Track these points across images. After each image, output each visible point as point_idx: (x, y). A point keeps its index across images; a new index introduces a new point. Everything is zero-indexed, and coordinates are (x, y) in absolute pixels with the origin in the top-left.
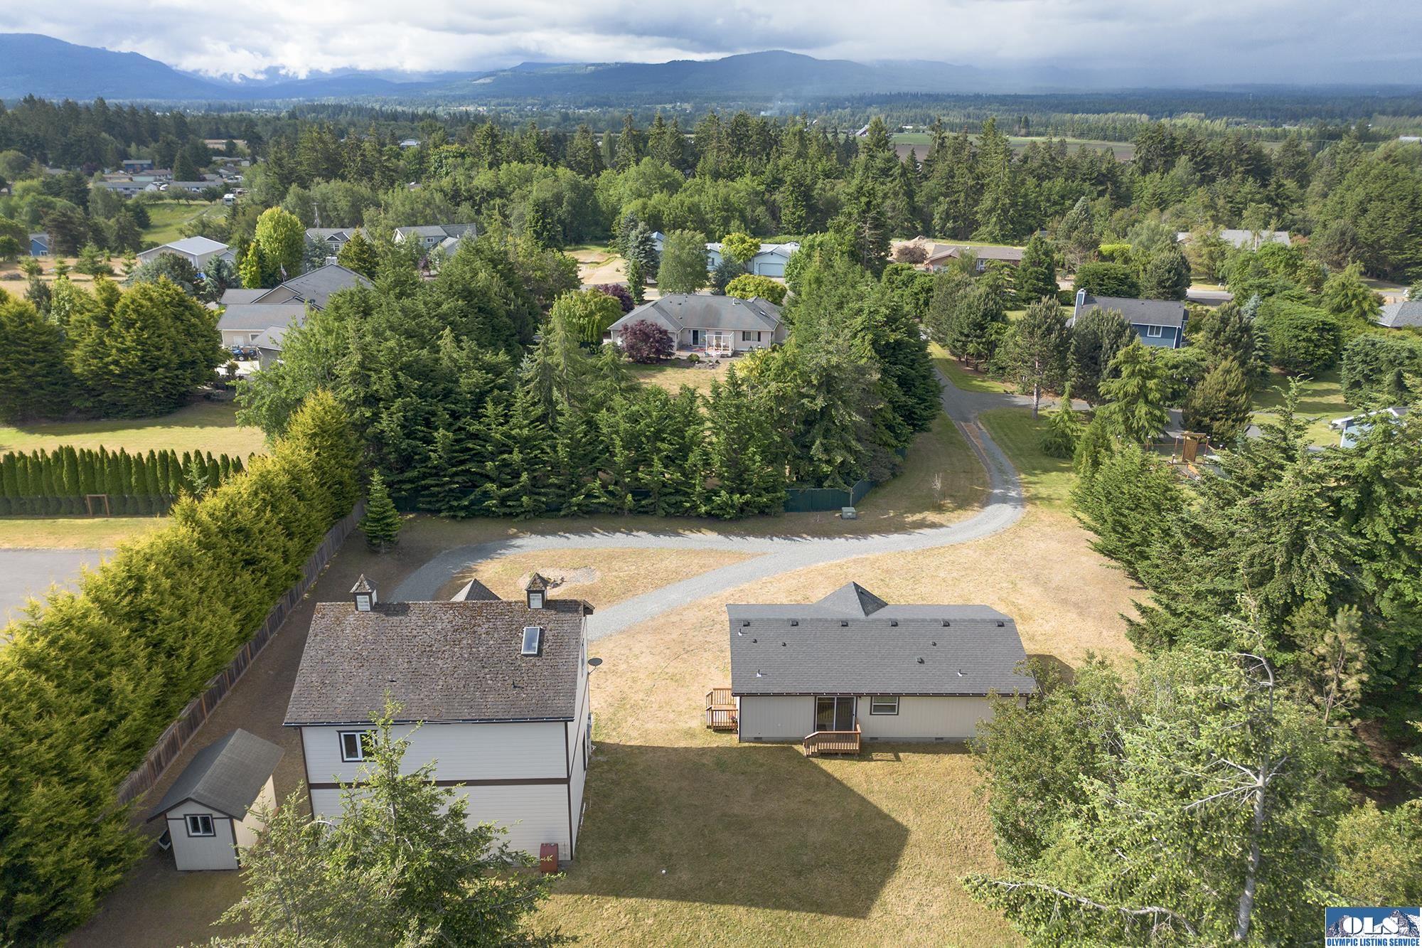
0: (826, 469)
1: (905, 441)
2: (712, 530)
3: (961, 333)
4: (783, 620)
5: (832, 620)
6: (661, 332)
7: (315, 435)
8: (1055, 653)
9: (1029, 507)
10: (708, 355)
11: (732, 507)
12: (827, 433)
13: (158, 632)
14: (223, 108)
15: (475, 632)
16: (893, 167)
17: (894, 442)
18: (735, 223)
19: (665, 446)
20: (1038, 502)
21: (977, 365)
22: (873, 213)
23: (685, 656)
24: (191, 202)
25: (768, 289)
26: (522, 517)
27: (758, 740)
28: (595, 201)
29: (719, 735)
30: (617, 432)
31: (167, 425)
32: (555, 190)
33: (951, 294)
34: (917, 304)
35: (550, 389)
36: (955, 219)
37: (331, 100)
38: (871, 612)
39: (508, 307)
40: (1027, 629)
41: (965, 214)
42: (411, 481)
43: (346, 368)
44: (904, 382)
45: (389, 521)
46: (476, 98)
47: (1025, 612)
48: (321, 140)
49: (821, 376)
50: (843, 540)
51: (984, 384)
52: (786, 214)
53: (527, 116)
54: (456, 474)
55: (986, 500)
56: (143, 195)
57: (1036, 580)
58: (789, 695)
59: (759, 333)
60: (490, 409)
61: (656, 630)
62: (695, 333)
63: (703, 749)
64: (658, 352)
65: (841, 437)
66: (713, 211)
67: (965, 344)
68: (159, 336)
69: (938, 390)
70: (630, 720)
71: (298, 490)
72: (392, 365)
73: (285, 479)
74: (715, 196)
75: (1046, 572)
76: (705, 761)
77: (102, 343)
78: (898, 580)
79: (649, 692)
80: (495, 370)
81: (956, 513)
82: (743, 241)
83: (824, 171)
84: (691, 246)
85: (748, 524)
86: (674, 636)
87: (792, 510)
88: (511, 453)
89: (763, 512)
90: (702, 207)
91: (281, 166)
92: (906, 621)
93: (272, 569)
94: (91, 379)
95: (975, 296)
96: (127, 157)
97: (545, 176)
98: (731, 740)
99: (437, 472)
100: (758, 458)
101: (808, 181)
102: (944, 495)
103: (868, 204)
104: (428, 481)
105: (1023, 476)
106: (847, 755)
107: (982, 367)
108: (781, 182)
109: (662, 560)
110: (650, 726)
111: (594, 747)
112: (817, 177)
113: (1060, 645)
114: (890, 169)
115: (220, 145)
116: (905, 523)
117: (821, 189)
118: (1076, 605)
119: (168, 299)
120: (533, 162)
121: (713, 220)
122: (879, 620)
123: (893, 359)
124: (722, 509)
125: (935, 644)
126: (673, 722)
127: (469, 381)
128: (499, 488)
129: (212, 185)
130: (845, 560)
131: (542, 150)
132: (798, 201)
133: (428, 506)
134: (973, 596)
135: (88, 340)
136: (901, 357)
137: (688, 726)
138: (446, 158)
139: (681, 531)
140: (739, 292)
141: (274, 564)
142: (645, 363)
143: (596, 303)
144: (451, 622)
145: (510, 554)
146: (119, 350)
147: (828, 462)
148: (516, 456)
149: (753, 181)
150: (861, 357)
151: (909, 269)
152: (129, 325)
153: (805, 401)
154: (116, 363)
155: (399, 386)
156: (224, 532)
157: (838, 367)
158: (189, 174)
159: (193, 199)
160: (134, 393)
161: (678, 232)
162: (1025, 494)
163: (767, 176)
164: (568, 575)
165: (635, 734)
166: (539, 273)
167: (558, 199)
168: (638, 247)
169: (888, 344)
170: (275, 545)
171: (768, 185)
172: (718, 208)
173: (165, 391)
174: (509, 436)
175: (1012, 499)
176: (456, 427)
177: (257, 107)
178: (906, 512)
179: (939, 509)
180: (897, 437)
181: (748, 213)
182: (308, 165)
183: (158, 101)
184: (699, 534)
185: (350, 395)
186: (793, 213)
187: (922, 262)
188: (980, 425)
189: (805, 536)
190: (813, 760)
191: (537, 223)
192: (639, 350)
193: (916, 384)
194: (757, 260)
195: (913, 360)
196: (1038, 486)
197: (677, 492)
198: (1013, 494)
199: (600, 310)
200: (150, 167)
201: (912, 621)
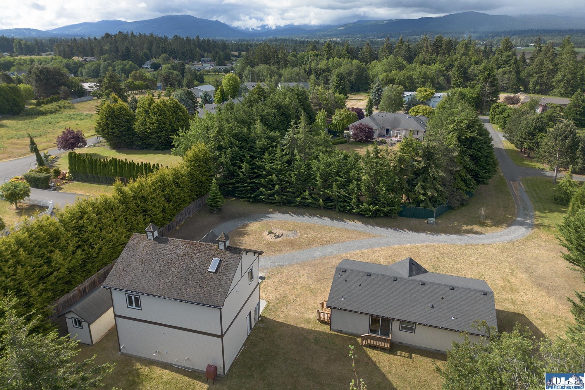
0: (422, 197)
1: (472, 188)
2: (360, 221)
3: (522, 137)
4: (363, 272)
5: (389, 276)
6: (369, 129)
7: (193, 161)
8: (525, 313)
9: (536, 230)
10: (392, 140)
11: (370, 211)
12: (425, 180)
13: (85, 236)
14: (244, 40)
15: (192, 257)
16: (511, 60)
17: (465, 188)
18: (428, 84)
19: (339, 179)
20: (542, 228)
21: (529, 154)
22: (491, 79)
23: (322, 281)
24: (220, 74)
25: (429, 112)
26: (276, 205)
27: (340, 331)
28: (367, 74)
29: (322, 325)
30: (319, 171)
31: (165, 154)
32: (350, 69)
33: (518, 117)
34: (505, 122)
35: (294, 149)
36: (541, 85)
37: (282, 37)
38: (414, 275)
39: (297, 114)
40: (513, 297)
41: (546, 82)
42: (233, 184)
43: (213, 133)
44: (474, 159)
45: (217, 200)
46: (336, 35)
47: (514, 287)
48: (264, 49)
49: (425, 152)
50: (424, 234)
51: (531, 164)
52: (453, 81)
53: (356, 42)
54: (251, 183)
55: (511, 223)
56: (203, 71)
57: (527, 270)
58: (355, 312)
59: (418, 132)
60: (266, 156)
61: (314, 265)
62: (388, 130)
63: (311, 330)
64: (367, 137)
65: (432, 183)
66: (418, 78)
67: (522, 143)
68: (165, 119)
69: (495, 164)
70: (283, 308)
71: (177, 183)
72: (230, 134)
73: (171, 177)
74: (420, 72)
75: (534, 266)
76: (309, 337)
77: (146, 120)
78: (446, 259)
79: (298, 296)
80: (273, 139)
81: (491, 228)
82: (426, 91)
83: (475, 61)
84: (396, 92)
85: (378, 220)
86: (322, 270)
87: (403, 216)
88: (272, 175)
89: (387, 215)
90: (414, 77)
91: (248, 60)
92: (430, 283)
93: (154, 215)
94: (141, 134)
95: (531, 119)
96: (203, 57)
97: (348, 63)
98: (326, 328)
99: (243, 181)
100: (384, 189)
101: (466, 66)
102: (487, 217)
103: (489, 74)
104: (239, 185)
105: (537, 213)
106: (383, 349)
107: (531, 155)
108: (453, 66)
109: (330, 232)
110: (291, 313)
111: (260, 319)
112: (471, 64)
113: (530, 309)
114: (510, 60)
115: (236, 53)
116: (461, 230)
117: (472, 69)
118: (547, 288)
119: (172, 105)
120: (344, 58)
121: (418, 83)
122: (415, 280)
123: (469, 147)
124: (365, 212)
125: (443, 299)
126: (302, 313)
127: (261, 143)
128: (266, 191)
129: (227, 67)
130: (422, 244)
131: (348, 53)
132: (460, 74)
133: (240, 196)
134: (486, 273)
135: (141, 119)
136: (473, 145)
137: (309, 316)
138: (310, 56)
139: (345, 220)
140: (415, 113)
141: (154, 213)
142: (360, 142)
143: (345, 115)
144: (183, 250)
145: (266, 221)
146: (150, 123)
147: (425, 194)
148: (274, 177)
149: (440, 66)
150: (451, 144)
151: (505, 106)
152: (155, 114)
153: (415, 163)
154: (149, 128)
155: (231, 143)
156: (134, 198)
157: (434, 148)
158: (221, 63)
159: (221, 73)
160: (155, 140)
161: (391, 85)
162: (535, 222)
163: (447, 63)
164: (285, 233)
165: (282, 316)
166: (325, 102)
167: (350, 74)
168: (375, 92)
169: (466, 138)
170: (157, 205)
171: (447, 68)
172: (421, 77)
173: (165, 140)
174: (273, 169)
175: (527, 224)
176: (252, 163)
177: (256, 40)
178: (464, 224)
179: (483, 224)
180: (467, 185)
181: (436, 80)
182: (258, 59)
183: (223, 38)
184: (353, 223)
185: (212, 146)
186: (457, 80)
187: (517, 104)
188: (521, 184)
189: (405, 230)
190: (364, 348)
191: (337, 82)
192: (358, 136)
193: (482, 160)
194: (432, 100)
195: (480, 148)
196: (544, 219)
197: (345, 201)
198: (528, 221)
199: (347, 118)
200: (210, 61)
201: (434, 284)
